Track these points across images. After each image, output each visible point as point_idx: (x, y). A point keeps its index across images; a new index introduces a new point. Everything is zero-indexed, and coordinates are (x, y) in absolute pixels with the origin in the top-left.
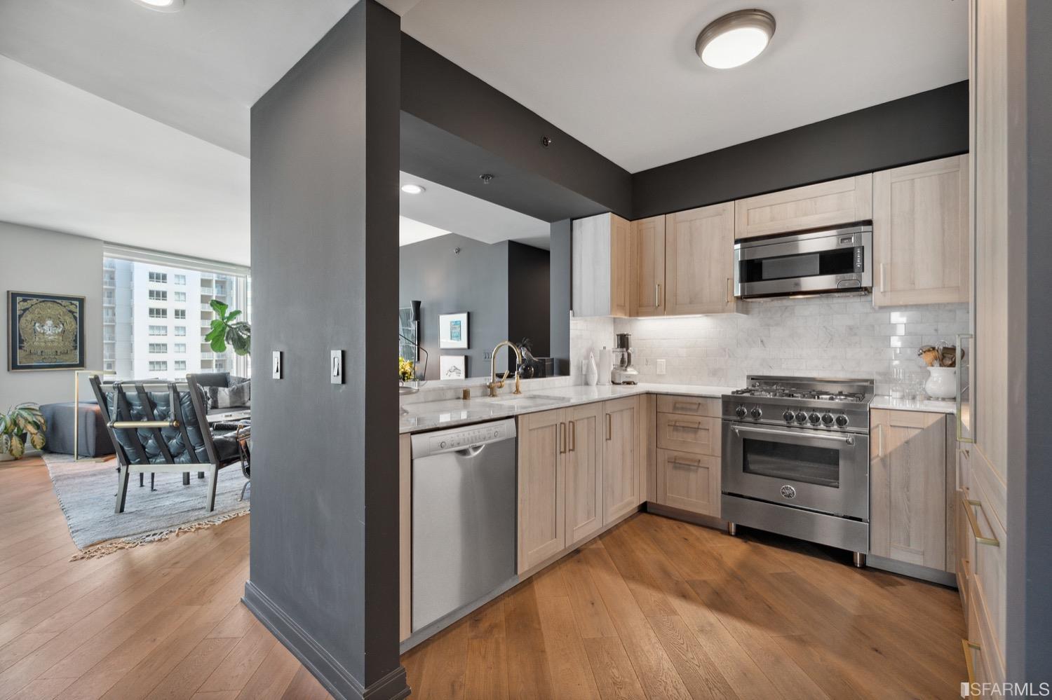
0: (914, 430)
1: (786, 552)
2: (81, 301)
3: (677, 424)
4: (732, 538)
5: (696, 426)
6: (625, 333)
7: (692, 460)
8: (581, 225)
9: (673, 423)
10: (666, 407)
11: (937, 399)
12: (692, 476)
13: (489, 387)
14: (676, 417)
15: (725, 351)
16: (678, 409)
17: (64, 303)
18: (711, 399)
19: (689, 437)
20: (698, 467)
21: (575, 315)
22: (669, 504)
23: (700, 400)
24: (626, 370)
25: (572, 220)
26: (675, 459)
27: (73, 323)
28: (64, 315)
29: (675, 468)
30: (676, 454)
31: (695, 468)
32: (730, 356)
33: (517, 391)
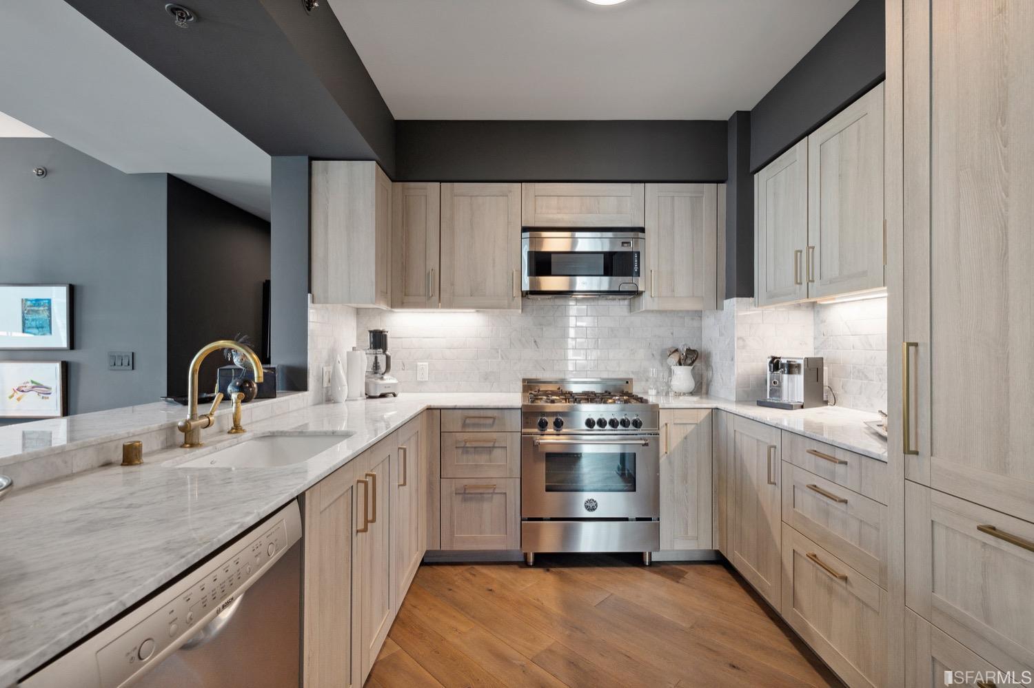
0: (690, 426)
1: (588, 569)
3: (468, 445)
4: (532, 570)
5: (491, 445)
6: (381, 329)
7: (487, 487)
8: (326, 170)
9: (462, 445)
10: (453, 424)
11: (684, 394)
12: (486, 506)
13: (183, 429)
14: (466, 436)
15: (498, 352)
16: (469, 426)
18: (508, 411)
19: (482, 459)
20: (493, 493)
21: (316, 300)
22: (458, 547)
23: (495, 413)
24: (382, 378)
25: (311, 159)
26: (465, 489)
29: (465, 500)
30: (466, 482)
31: (490, 495)
32: (502, 358)
33: (237, 428)
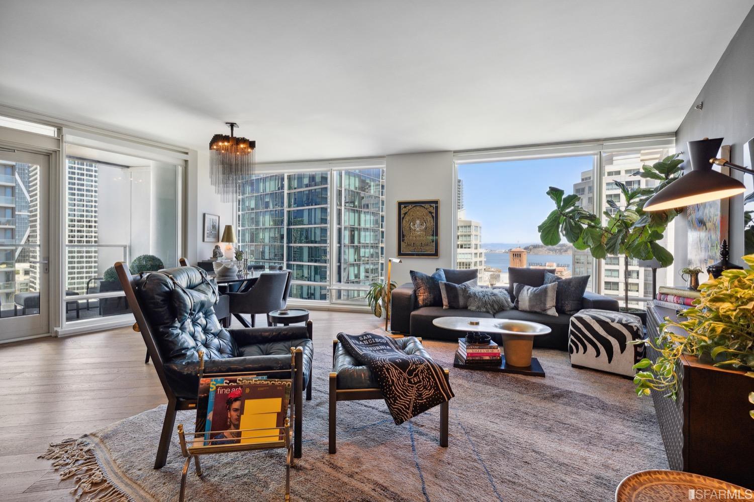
2: (436, 202)
17: (427, 206)
27: (432, 221)
28: (427, 215)
